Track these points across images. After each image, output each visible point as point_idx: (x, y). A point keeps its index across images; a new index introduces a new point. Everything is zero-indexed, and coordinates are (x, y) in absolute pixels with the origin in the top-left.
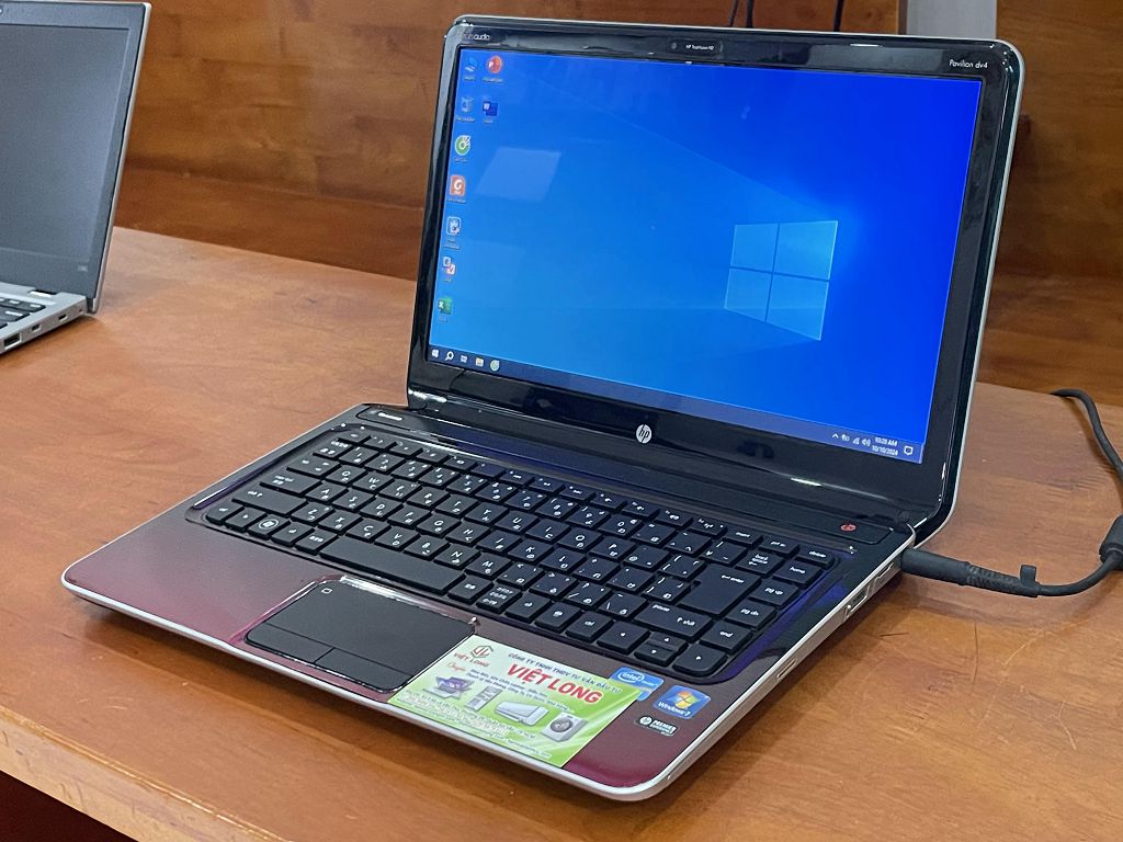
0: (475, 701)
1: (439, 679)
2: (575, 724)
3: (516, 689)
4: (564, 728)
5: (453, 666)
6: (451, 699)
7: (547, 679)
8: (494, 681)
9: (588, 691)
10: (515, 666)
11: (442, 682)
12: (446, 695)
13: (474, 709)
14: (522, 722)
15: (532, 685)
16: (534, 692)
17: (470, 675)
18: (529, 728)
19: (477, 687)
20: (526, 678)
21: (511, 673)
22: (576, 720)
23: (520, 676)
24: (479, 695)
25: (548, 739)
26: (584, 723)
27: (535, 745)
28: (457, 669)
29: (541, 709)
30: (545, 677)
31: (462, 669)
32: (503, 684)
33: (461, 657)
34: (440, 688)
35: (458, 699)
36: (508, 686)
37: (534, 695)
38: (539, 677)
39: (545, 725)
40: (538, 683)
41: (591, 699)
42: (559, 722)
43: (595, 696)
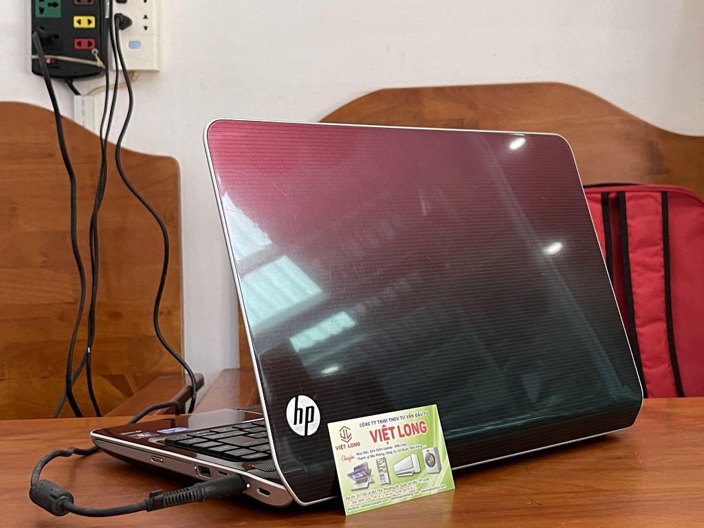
0: (381, 476)
1: (350, 475)
2: (434, 454)
3: (389, 450)
4: (431, 460)
5: (346, 459)
6: (370, 485)
7: (394, 430)
8: (373, 454)
9: (417, 423)
10: (371, 432)
11: (354, 476)
12: (365, 485)
13: (387, 483)
14: (414, 473)
15: (392, 442)
16: (398, 446)
17: (359, 459)
18: (421, 475)
19: (372, 464)
20: (385, 439)
21: (375, 441)
22: (432, 451)
23: (381, 440)
24: (380, 471)
25: (435, 475)
26: (436, 450)
27: (434, 484)
28: (350, 459)
29: (413, 455)
30: (392, 429)
31: (353, 457)
32: (381, 452)
33: (341, 447)
34: (358, 482)
35: (373, 482)
36: (384, 452)
37: (399, 448)
38: (389, 432)
39: (425, 467)
40: (393, 437)
41: (423, 429)
42: (427, 459)
43: (422, 425)
